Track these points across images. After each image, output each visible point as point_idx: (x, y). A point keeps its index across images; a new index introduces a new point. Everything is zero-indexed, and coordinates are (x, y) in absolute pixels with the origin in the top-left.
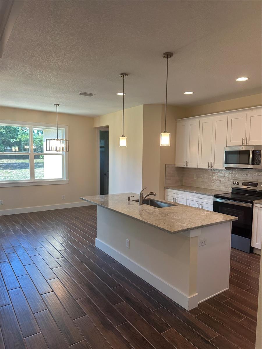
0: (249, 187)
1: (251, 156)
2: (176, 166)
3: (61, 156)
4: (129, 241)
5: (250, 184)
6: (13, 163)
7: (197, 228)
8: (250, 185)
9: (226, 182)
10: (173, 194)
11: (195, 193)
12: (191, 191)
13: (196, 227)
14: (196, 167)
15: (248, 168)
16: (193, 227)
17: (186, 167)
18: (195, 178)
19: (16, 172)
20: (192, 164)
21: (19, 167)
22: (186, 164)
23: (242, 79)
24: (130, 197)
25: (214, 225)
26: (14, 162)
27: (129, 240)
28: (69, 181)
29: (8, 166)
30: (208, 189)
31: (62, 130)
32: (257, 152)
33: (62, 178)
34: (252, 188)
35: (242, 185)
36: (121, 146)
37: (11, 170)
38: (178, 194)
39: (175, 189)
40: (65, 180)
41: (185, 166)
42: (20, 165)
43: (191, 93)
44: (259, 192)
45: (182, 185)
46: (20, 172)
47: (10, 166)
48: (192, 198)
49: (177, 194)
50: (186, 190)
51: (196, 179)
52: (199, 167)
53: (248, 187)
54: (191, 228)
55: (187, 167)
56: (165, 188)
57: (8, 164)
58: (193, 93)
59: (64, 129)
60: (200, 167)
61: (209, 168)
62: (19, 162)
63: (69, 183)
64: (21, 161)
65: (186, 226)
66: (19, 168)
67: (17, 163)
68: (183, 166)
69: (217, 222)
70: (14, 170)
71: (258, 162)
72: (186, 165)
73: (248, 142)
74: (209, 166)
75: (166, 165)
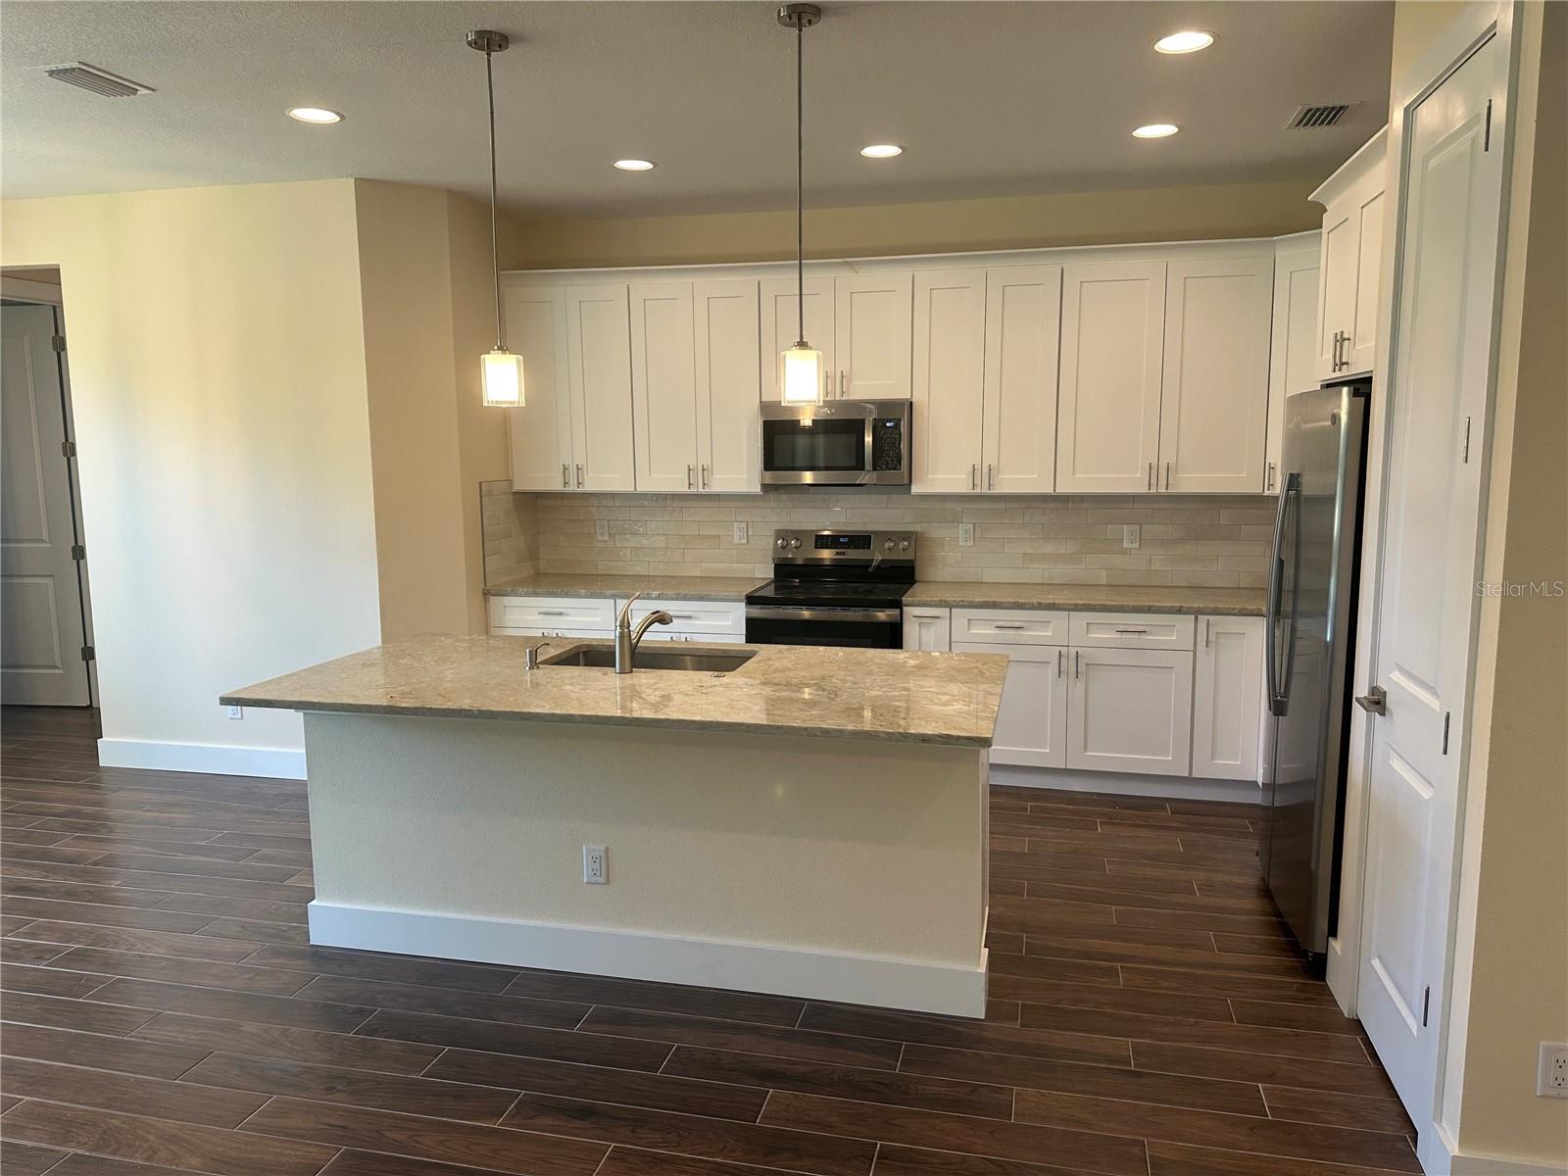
0: (844, 554)
1: (868, 439)
2: (518, 486)
5: (842, 540)
8: (847, 546)
9: (745, 541)
10: (542, 616)
11: (659, 598)
14: (630, 489)
15: (857, 482)
17: (577, 490)
18: (599, 538)
20: (608, 478)
22: (574, 478)
23: (883, 151)
24: (537, 649)
32: (888, 424)
34: (853, 554)
35: (816, 547)
38: (568, 615)
41: (572, 488)
43: (642, 165)
44: (878, 566)
49: (561, 614)
50: (609, 592)
51: (607, 538)
52: (639, 489)
53: (838, 554)
55: (579, 489)
56: (487, 594)
58: (651, 166)
60: (647, 486)
68: (557, 487)
71: (892, 461)
73: (848, 386)
74: (690, 484)
75: (480, 483)
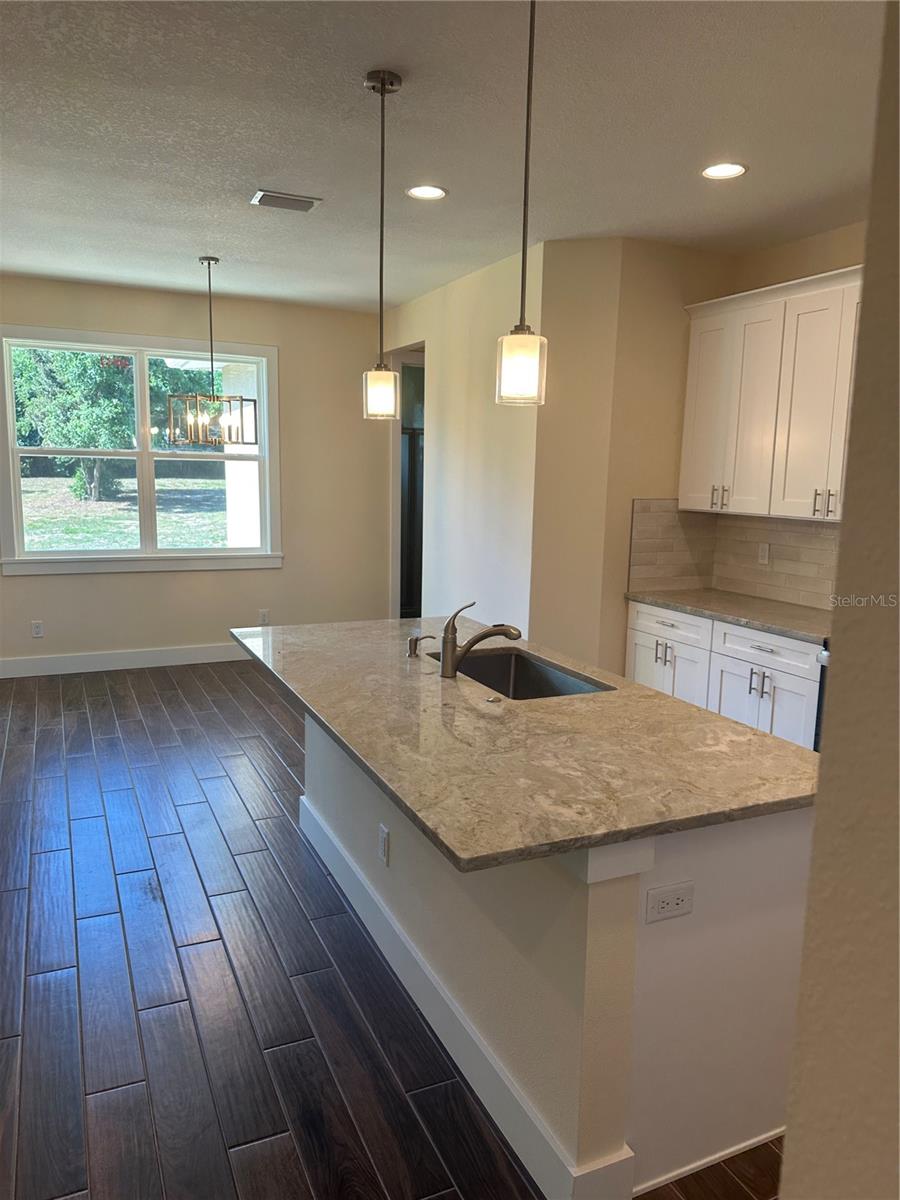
2: (682, 506)
3: (255, 465)
4: (388, 834)
6: (191, 492)
7: (627, 839)
10: (658, 625)
11: (746, 626)
12: (730, 618)
13: (621, 831)
14: (762, 511)
16: (601, 831)
17: (722, 511)
18: (761, 561)
19: (198, 520)
20: (747, 502)
21: (208, 505)
22: (720, 497)
24: (417, 640)
25: (733, 820)
26: (196, 487)
27: (386, 831)
28: (283, 558)
29: (174, 499)
30: (815, 609)
31: (257, 363)
33: (257, 544)
36: (370, 412)
37: (181, 515)
38: (677, 628)
39: (667, 607)
40: (269, 553)
41: (717, 509)
42: (212, 497)
45: (708, 589)
46: (207, 521)
47: (182, 500)
48: (731, 646)
49: (673, 626)
50: (707, 612)
51: (767, 562)
52: (776, 512)
54: (589, 837)
55: (725, 510)
56: (627, 598)
57: (174, 494)
59: (264, 359)
60: (779, 510)
61: (819, 517)
62: (211, 488)
63: (282, 563)
64: (219, 484)
65: (573, 819)
66: (210, 508)
67: (205, 492)
68: (706, 507)
69: (750, 804)
70: (190, 515)
72: (719, 504)
74: (815, 510)
75: (633, 500)
